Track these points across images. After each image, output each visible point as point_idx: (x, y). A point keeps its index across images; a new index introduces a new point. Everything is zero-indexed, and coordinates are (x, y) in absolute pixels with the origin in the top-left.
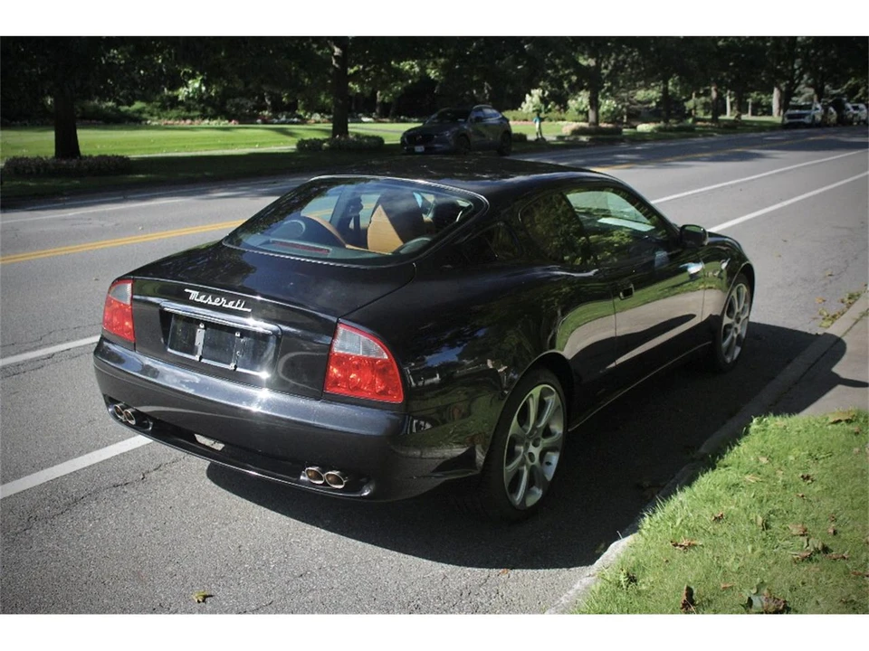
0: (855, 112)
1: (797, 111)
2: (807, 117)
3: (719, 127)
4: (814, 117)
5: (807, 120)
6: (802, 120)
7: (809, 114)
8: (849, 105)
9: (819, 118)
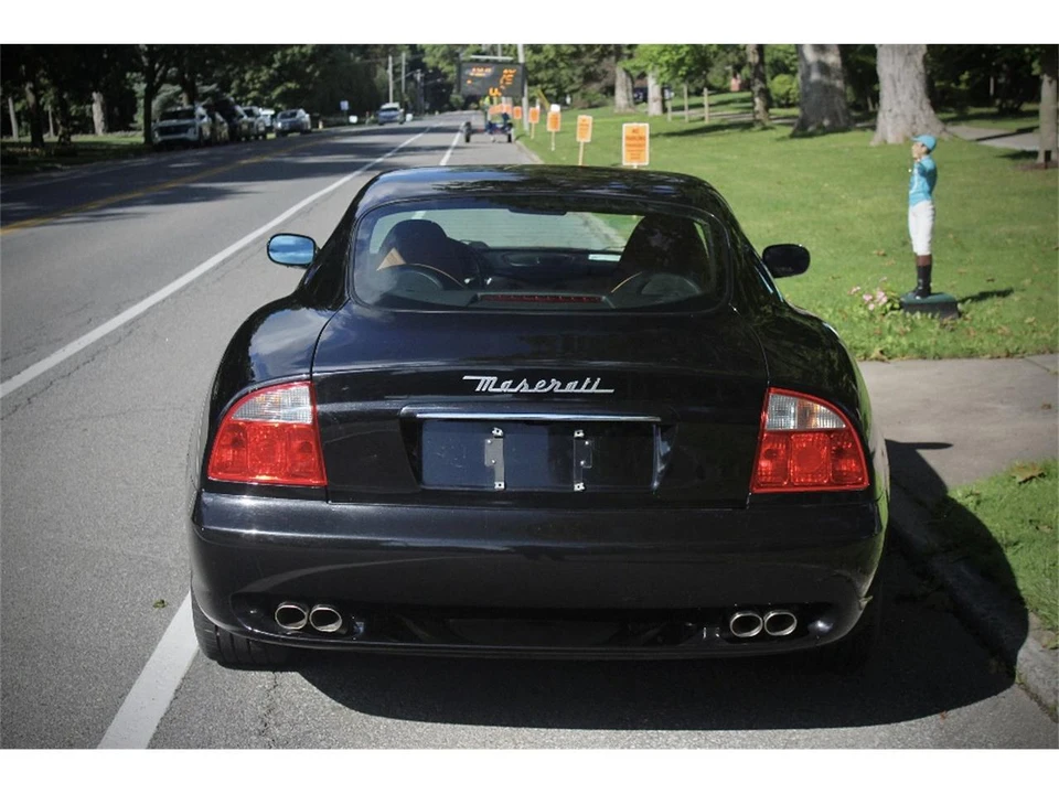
0: (250, 119)
1: (174, 122)
2: (191, 131)
3: (49, 154)
4: (201, 129)
5: (191, 135)
6: (183, 136)
7: (193, 126)
8: (239, 109)
9: (207, 132)
